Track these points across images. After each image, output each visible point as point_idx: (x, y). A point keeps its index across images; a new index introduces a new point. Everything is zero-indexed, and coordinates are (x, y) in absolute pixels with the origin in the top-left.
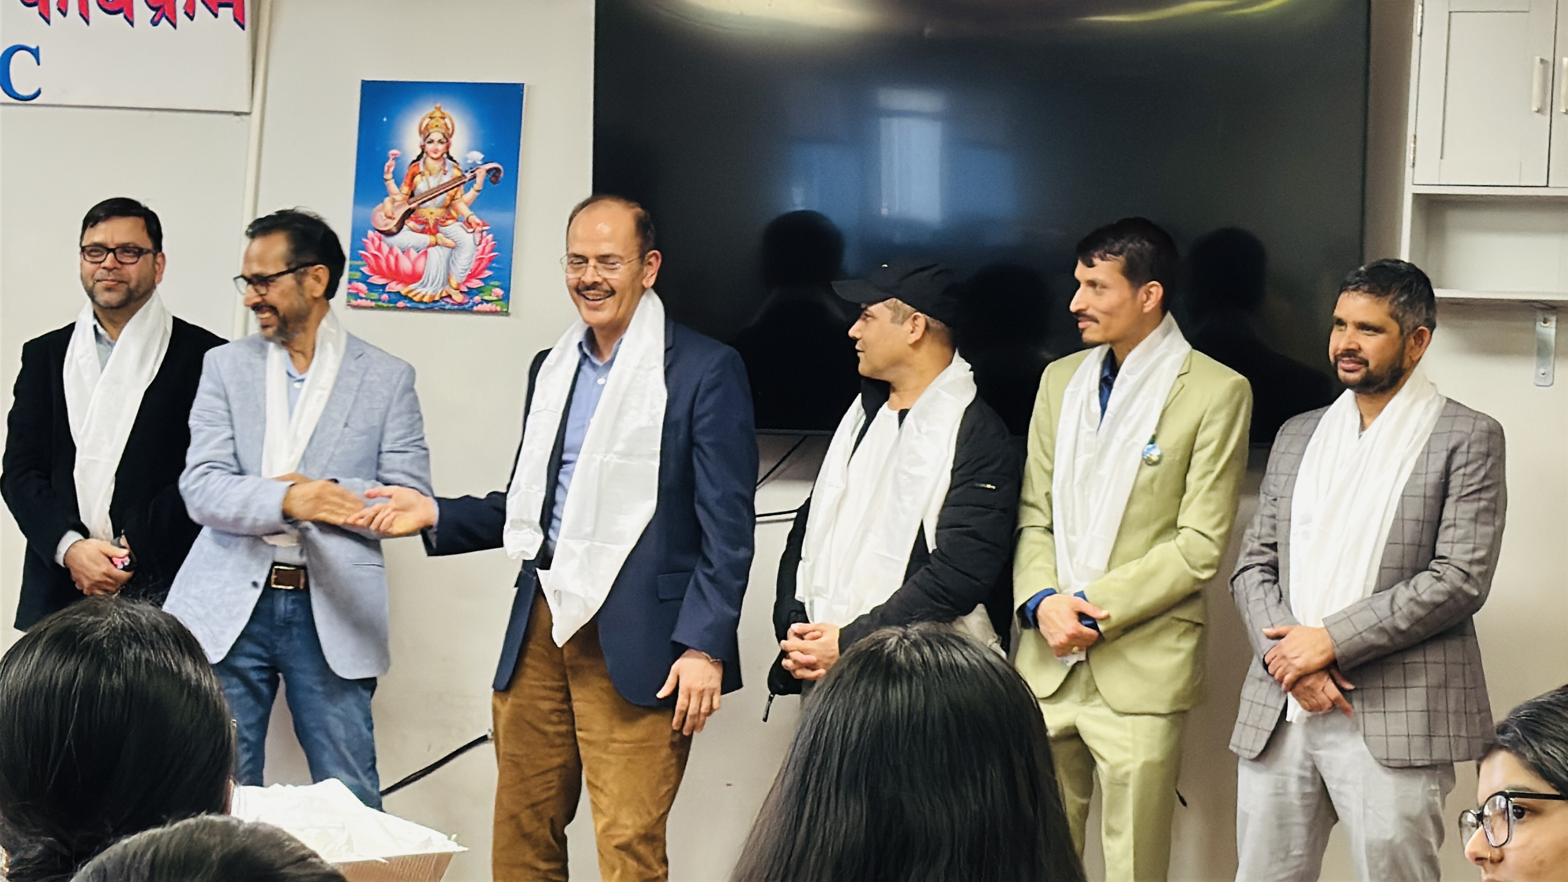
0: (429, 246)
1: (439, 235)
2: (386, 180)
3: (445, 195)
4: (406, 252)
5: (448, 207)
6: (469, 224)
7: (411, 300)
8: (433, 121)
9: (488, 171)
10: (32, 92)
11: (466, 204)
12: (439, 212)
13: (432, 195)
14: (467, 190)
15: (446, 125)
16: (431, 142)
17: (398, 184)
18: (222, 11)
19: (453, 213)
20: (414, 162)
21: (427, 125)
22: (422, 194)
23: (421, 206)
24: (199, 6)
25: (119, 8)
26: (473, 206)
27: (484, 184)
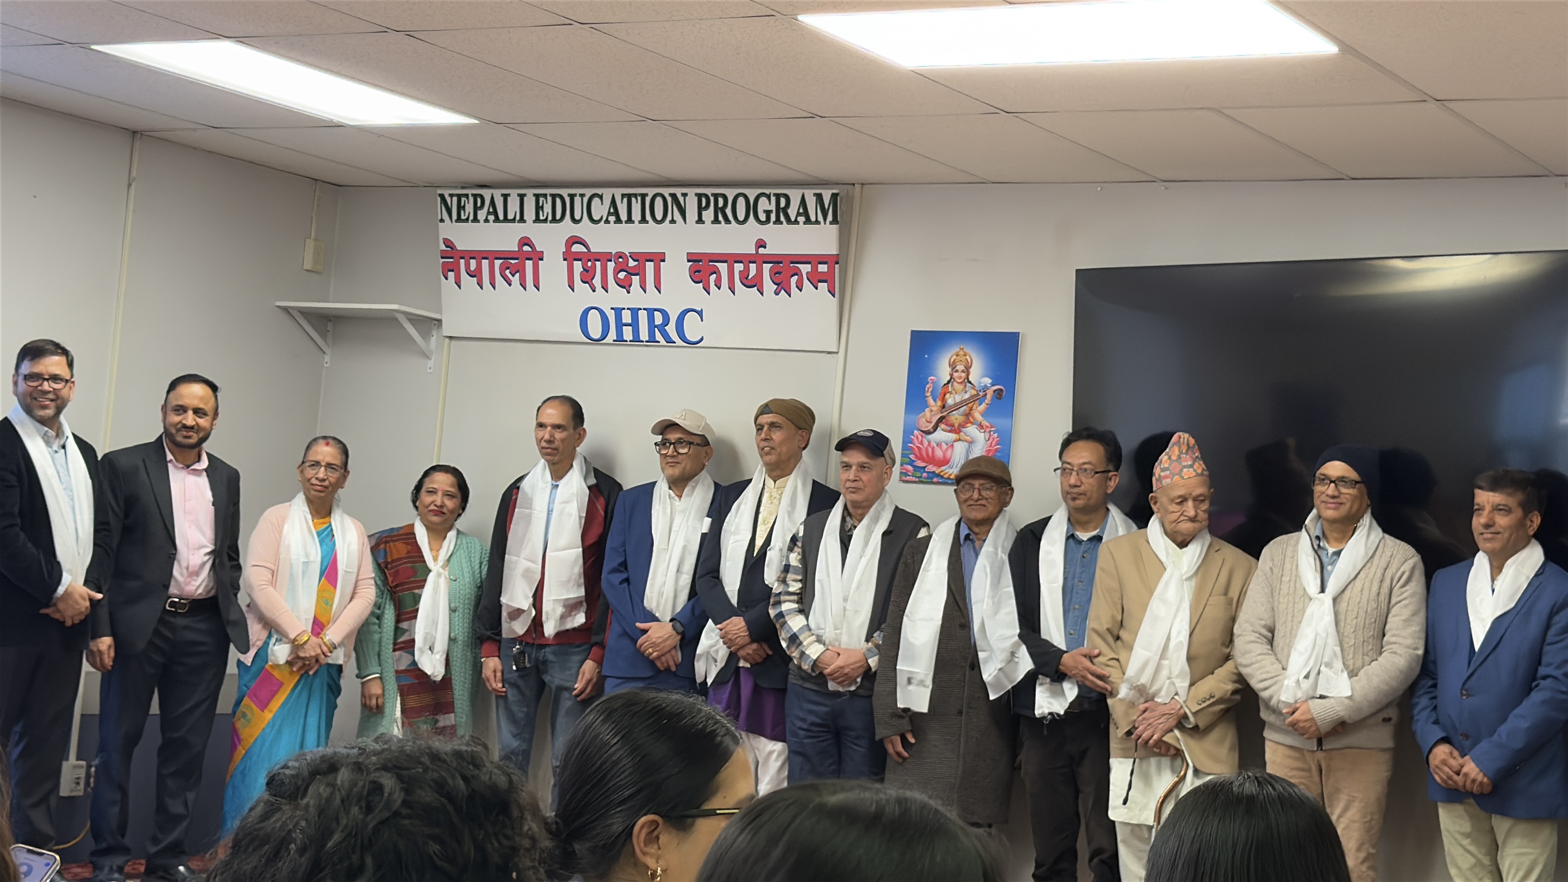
0: (955, 441)
1: (962, 434)
2: (926, 397)
3: (964, 407)
4: (939, 445)
5: (968, 415)
6: (981, 426)
7: (942, 477)
8: (959, 357)
9: (995, 391)
10: (698, 339)
11: (980, 413)
12: (961, 419)
13: (957, 406)
14: (980, 404)
15: (967, 360)
16: (957, 371)
17: (935, 401)
18: (820, 285)
19: (971, 420)
20: (945, 385)
21: (955, 360)
22: (950, 406)
23: (951, 414)
24: (806, 282)
25: (754, 283)
26: (983, 414)
27: (992, 400)
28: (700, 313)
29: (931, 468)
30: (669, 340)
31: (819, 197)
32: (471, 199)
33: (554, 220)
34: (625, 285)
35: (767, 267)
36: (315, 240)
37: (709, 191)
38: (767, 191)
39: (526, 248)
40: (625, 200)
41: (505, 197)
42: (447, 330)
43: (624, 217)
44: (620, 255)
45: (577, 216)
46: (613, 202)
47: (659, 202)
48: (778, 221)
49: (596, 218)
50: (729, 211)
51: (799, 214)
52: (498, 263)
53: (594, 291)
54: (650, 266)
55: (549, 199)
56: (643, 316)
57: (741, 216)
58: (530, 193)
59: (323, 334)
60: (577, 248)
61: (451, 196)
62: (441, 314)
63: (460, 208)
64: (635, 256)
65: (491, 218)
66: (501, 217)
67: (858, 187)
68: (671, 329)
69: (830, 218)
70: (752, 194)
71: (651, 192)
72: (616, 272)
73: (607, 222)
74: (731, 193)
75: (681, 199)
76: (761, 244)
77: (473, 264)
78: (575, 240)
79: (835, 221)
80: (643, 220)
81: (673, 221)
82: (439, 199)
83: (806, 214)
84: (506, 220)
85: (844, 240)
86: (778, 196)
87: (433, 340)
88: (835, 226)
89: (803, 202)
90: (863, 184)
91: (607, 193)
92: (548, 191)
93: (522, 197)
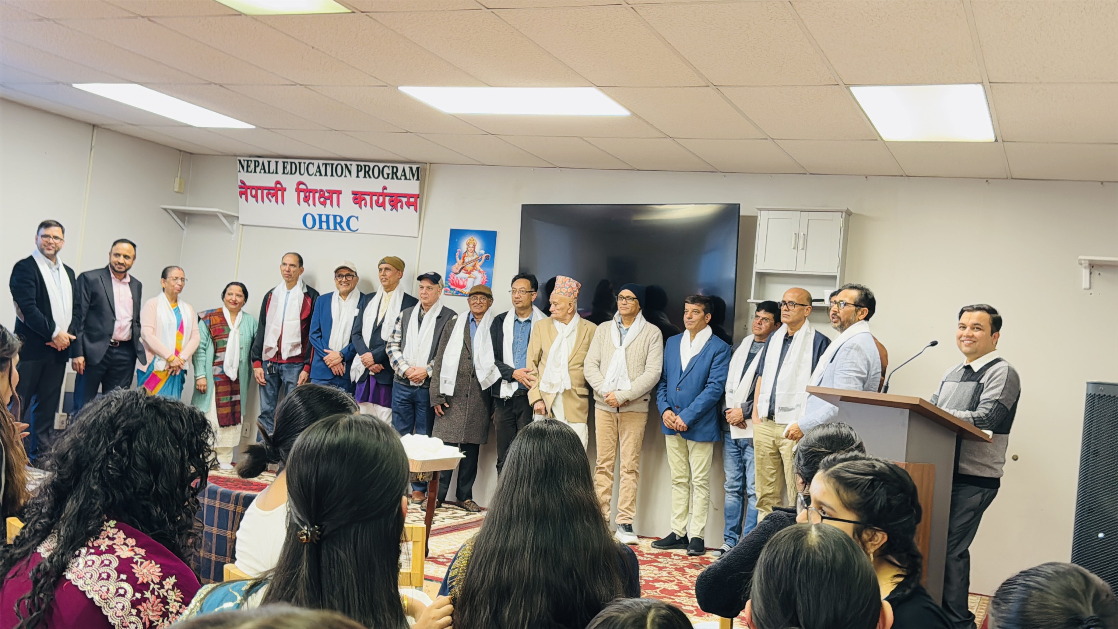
0: (468, 278)
1: (471, 274)
2: (456, 258)
3: (472, 263)
4: (461, 279)
5: (474, 266)
6: (480, 271)
7: (462, 293)
8: (471, 241)
9: (486, 256)
10: (355, 229)
11: (479, 265)
12: (471, 268)
13: (470, 262)
14: (480, 261)
15: (474, 242)
16: (470, 247)
17: (460, 259)
18: (411, 207)
19: (475, 268)
20: (464, 253)
21: (469, 243)
22: (467, 262)
23: (466, 266)
24: (405, 206)
25: (383, 205)
26: (481, 266)
27: (485, 260)
28: (357, 218)
29: (457, 289)
30: (343, 229)
31: (411, 168)
32: (253, 162)
33: (291, 173)
34: (324, 204)
35: (387, 199)
36: (180, 178)
37: (362, 164)
38: (388, 165)
39: (278, 186)
40: (324, 166)
41: (269, 162)
42: (241, 221)
43: (323, 173)
44: (321, 191)
45: (302, 172)
46: (319, 167)
47: (339, 167)
48: (392, 178)
49: (311, 173)
50: (371, 173)
51: (402, 175)
52: (265, 192)
53: (309, 205)
54: (335, 196)
55: (289, 164)
56: (331, 219)
57: (376, 175)
58: (280, 161)
59: (183, 221)
60: (302, 187)
61: (244, 161)
62: (238, 213)
63: (248, 166)
64: (329, 191)
65: (263, 171)
66: (267, 170)
67: (428, 165)
68: (344, 224)
69: (416, 177)
70: (381, 165)
71: (336, 163)
72: (320, 198)
73: (316, 175)
74: (372, 165)
75: (349, 167)
76: (385, 188)
77: (254, 192)
78: (300, 183)
79: (418, 179)
80: (332, 175)
81: (345, 176)
82: (238, 162)
83: (405, 175)
84: (269, 172)
85: (422, 187)
86: (393, 167)
87: (235, 226)
88: (418, 182)
89: (404, 170)
90: (430, 164)
91: (316, 162)
92: (289, 160)
93: (277, 163)
